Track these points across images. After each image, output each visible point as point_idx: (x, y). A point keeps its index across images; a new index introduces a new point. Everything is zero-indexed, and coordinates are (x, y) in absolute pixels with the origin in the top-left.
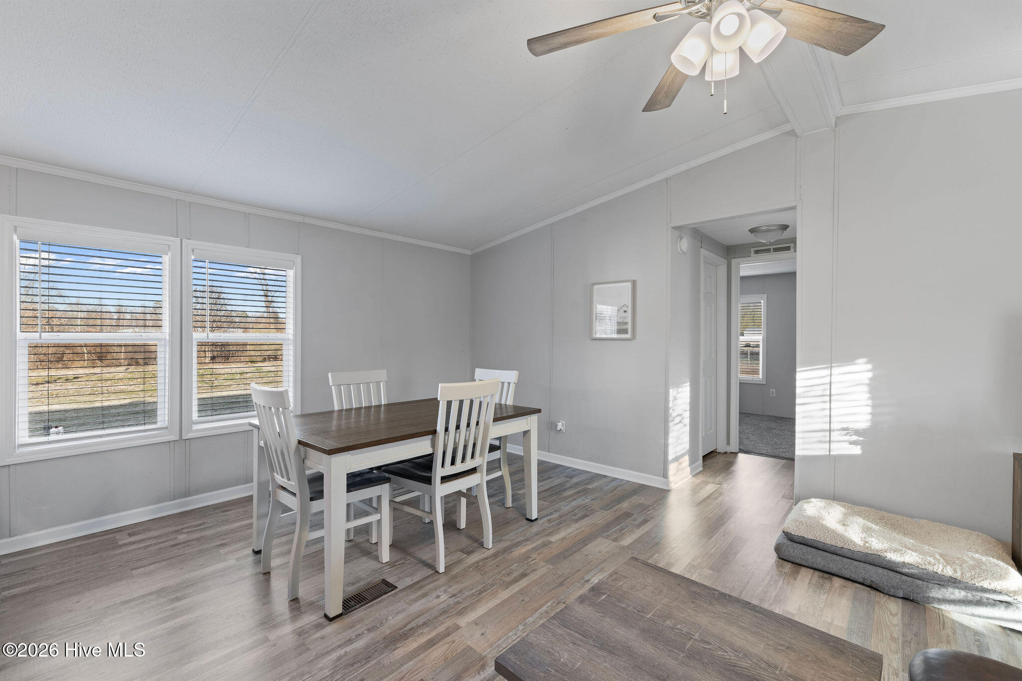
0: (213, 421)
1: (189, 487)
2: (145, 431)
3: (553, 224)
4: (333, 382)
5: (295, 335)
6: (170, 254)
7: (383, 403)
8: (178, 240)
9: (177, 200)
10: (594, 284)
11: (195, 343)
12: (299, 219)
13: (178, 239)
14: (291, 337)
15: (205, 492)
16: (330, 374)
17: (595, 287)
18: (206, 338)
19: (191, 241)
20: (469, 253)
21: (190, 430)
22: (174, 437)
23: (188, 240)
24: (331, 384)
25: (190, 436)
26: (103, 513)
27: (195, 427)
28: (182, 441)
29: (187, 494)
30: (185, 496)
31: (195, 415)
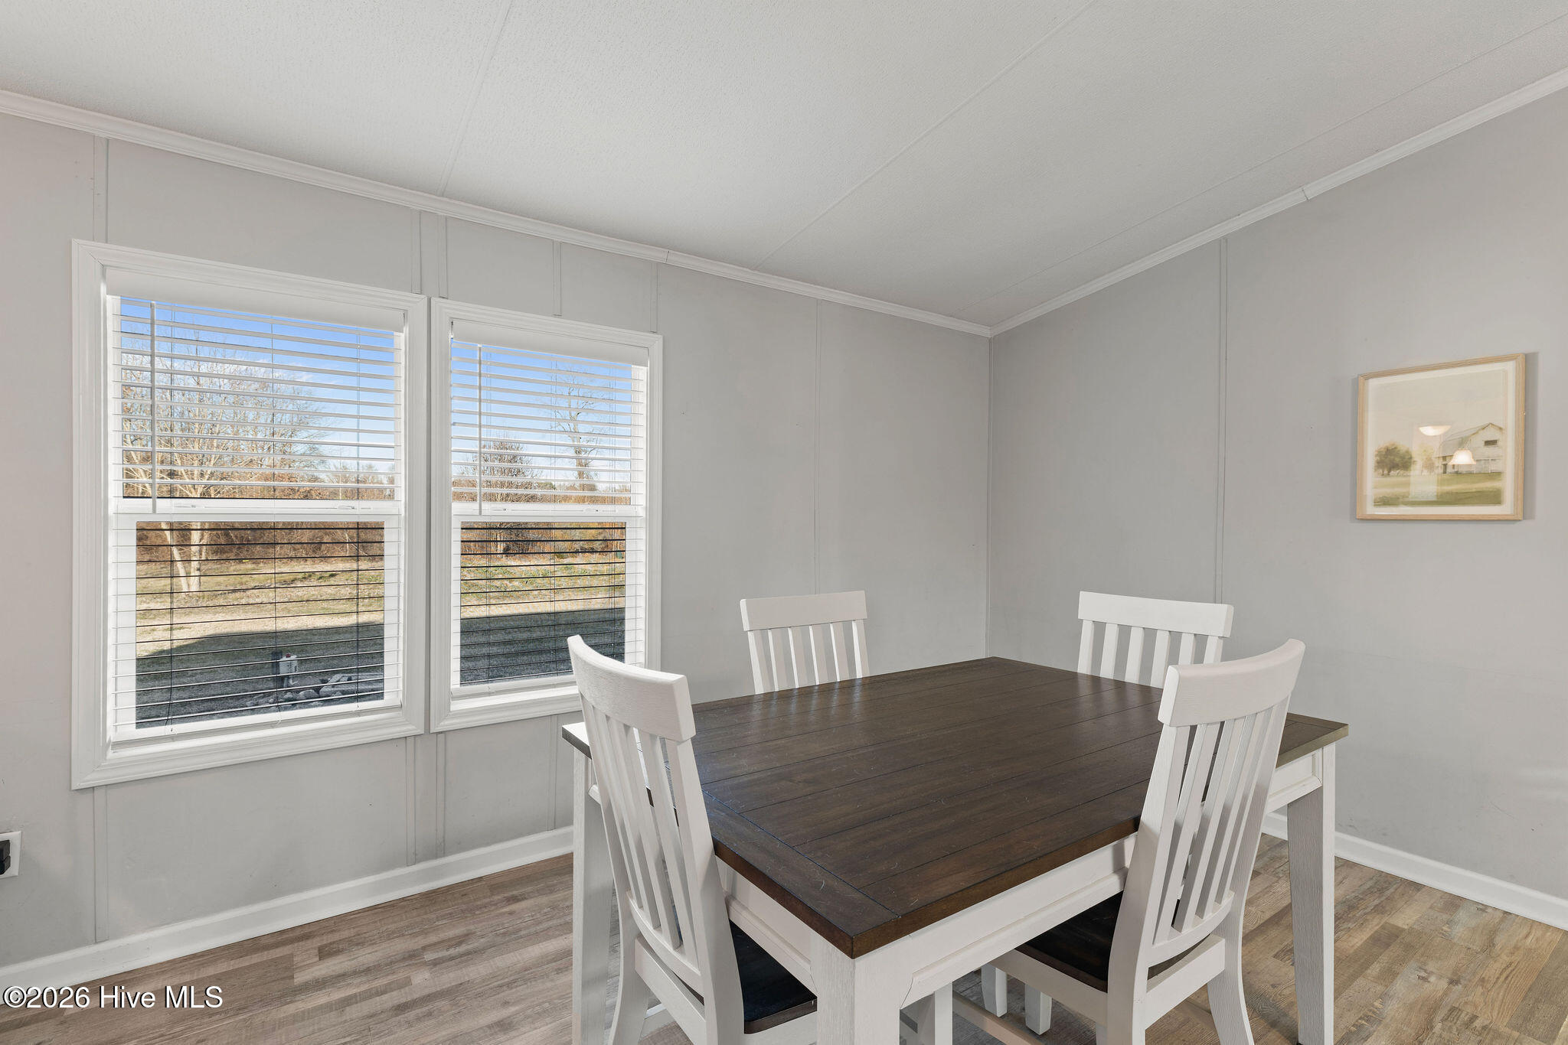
0: (489, 694)
1: (444, 837)
2: (359, 713)
3: (1226, 239)
4: (751, 622)
5: (650, 509)
6: (406, 329)
7: (859, 675)
8: (423, 299)
9: (420, 212)
10: (1368, 377)
11: (456, 524)
12: (658, 255)
13: (422, 296)
14: (642, 512)
15: (474, 847)
16: (743, 603)
17: (1373, 383)
18: (477, 512)
19: (448, 301)
20: (986, 332)
21: (446, 712)
22: (415, 728)
23: (441, 299)
24: (746, 627)
25: (446, 724)
26: (275, 890)
27: (457, 706)
28: (429, 735)
29: (439, 850)
30: (436, 856)
31: (455, 678)
